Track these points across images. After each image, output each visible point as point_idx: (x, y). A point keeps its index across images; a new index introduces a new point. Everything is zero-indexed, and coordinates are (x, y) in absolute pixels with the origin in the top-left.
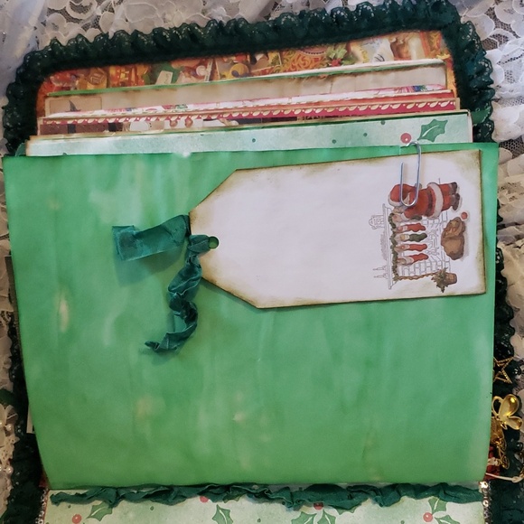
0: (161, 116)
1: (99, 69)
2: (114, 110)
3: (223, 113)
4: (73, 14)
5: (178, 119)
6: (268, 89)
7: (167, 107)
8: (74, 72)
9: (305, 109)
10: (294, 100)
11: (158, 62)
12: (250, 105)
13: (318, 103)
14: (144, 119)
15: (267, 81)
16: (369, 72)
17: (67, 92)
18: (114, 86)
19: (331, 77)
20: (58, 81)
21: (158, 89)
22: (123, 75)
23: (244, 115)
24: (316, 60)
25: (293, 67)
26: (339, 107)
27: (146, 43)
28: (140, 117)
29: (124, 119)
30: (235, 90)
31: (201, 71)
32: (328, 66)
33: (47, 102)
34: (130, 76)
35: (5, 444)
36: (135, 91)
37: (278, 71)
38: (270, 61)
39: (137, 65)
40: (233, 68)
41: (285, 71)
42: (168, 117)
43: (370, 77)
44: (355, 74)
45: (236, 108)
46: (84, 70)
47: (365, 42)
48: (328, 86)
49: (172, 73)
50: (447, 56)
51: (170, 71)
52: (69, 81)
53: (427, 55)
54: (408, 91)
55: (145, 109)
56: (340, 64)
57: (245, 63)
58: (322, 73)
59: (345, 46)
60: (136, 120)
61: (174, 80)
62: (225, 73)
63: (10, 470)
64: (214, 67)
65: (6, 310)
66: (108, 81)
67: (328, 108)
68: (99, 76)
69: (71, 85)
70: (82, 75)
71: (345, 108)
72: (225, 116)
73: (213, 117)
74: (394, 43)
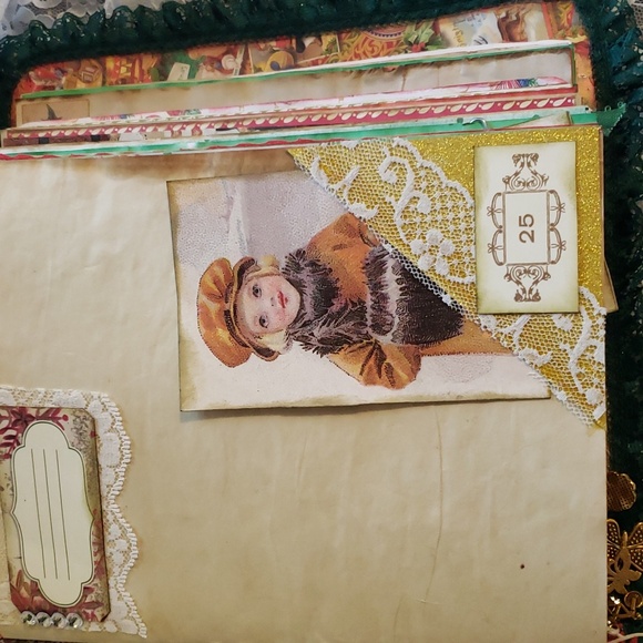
0: (162, 125)
1: (94, 62)
2: (104, 117)
3: (243, 120)
5: (183, 128)
6: (316, 87)
7: (174, 113)
8: (60, 65)
9: (357, 113)
10: (347, 102)
11: (171, 50)
12: (284, 108)
13: (377, 105)
14: (139, 129)
15: (313, 76)
16: (458, 61)
17: (48, 93)
18: (111, 84)
19: (404, 68)
20: (39, 78)
21: (168, 87)
22: (123, 70)
23: (272, 122)
24: (390, 45)
25: (356, 55)
26: (405, 109)
27: (155, 23)
28: (133, 126)
29: (111, 130)
31: (230, 62)
32: (406, 53)
33: (19, 107)
34: (132, 70)
37: (336, 61)
38: (324, 47)
39: (142, 55)
40: (273, 58)
41: (344, 61)
42: (171, 126)
43: (461, 68)
44: (438, 64)
45: (263, 113)
46: (74, 63)
47: (461, 18)
48: (400, 80)
49: (188, 66)
50: (581, 38)
51: (185, 63)
52: (54, 78)
53: (552, 36)
54: (511, 87)
55: (144, 116)
56: (423, 50)
57: (290, 51)
59: (431, 24)
60: (128, 131)
61: (192, 75)
62: (262, 66)
64: (246, 57)
66: (104, 77)
67: (389, 110)
68: (93, 70)
69: (55, 84)
70: (70, 70)
71: (412, 111)
72: (246, 123)
73: (230, 126)
74: (503, 19)
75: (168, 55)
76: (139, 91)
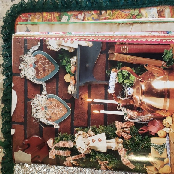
0: (61, 38)
1: (40, 13)
6: (107, 27)
7: (64, 33)
8: (30, 14)
9: (120, 39)
10: (116, 34)
12: (98, 35)
13: (125, 37)
15: (105, 23)
16: (148, 23)
17: (25, 22)
18: (45, 21)
19: (132, 24)
20: (23, 17)
21: (61, 24)
22: (49, 16)
23: (95, 40)
24: (126, 15)
25: (117, 17)
26: (134, 39)
28: (53, 37)
29: (46, 38)
31: (80, 16)
32: (131, 18)
33: (18, 26)
34: (51, 17)
36: (52, 24)
37: (110, 19)
38: (108, 14)
39: (54, 13)
40: (93, 16)
41: (113, 19)
42: (64, 38)
43: (149, 25)
44: (142, 23)
45: (92, 36)
46: (34, 13)
47: (147, 9)
48: (131, 27)
49: (68, 17)
51: (67, 16)
52: (27, 17)
53: (172, 16)
54: (164, 33)
56: (136, 17)
57: (98, 14)
59: (139, 10)
60: (51, 39)
61: (69, 20)
62: (89, 18)
64: (85, 15)
66: (43, 18)
67: (130, 39)
68: (39, 16)
69: (28, 19)
70: (33, 15)
71: (136, 40)
72: (87, 39)
73: (82, 40)
74: (159, 10)
75: (62, 13)
76: (54, 24)
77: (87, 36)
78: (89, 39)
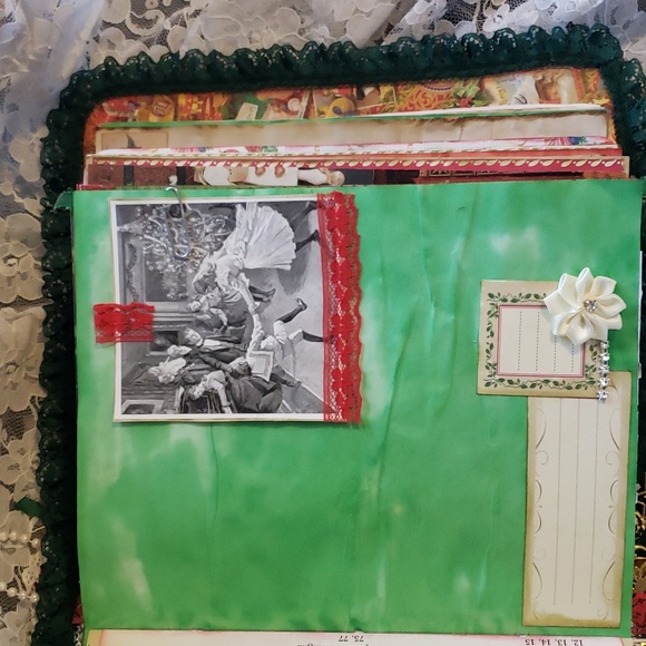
0: (245, 161)
1: (166, 98)
2: (183, 149)
3: (324, 161)
4: (133, 28)
5: (266, 165)
6: (382, 132)
7: (252, 149)
8: (133, 98)
9: (431, 161)
10: (416, 148)
11: (240, 91)
12: (359, 151)
13: (447, 154)
14: (223, 163)
15: (380, 121)
16: (510, 117)
17: (124, 124)
18: (183, 119)
19: (462, 120)
20: (113, 110)
21: (240, 125)
22: (195, 106)
23: (352, 165)
24: (440, 97)
25: (411, 105)
26: (474, 160)
27: (226, 67)
28: (218, 161)
29: (196, 163)
30: (339, 131)
31: (294, 105)
32: (455, 106)
33: (99, 135)
34: (203, 107)
35: (30, 564)
36: (211, 126)
37: (392, 110)
38: (382, 96)
39: (213, 94)
40: (335, 103)
41: (400, 111)
42: (254, 162)
43: (511, 123)
44: (491, 118)
45: (340, 155)
46: (147, 98)
47: (503, 78)
48: (458, 130)
49: (257, 107)
51: (255, 103)
52: (126, 110)
53: (581, 99)
54: (563, 144)
55: (223, 149)
56: (470, 104)
57: (351, 97)
58: (451, 115)
59: (477, 81)
60: (212, 165)
61: (259, 115)
62: (325, 110)
63: (35, 598)
64: (311, 101)
65: (37, 395)
66: (176, 112)
67: (460, 161)
68: (165, 105)
69: (128, 115)
70: (143, 104)
71: (481, 162)
72: (327, 164)
74: (540, 81)
75: (238, 95)
76: (216, 126)
77: (326, 155)
78: (334, 164)
